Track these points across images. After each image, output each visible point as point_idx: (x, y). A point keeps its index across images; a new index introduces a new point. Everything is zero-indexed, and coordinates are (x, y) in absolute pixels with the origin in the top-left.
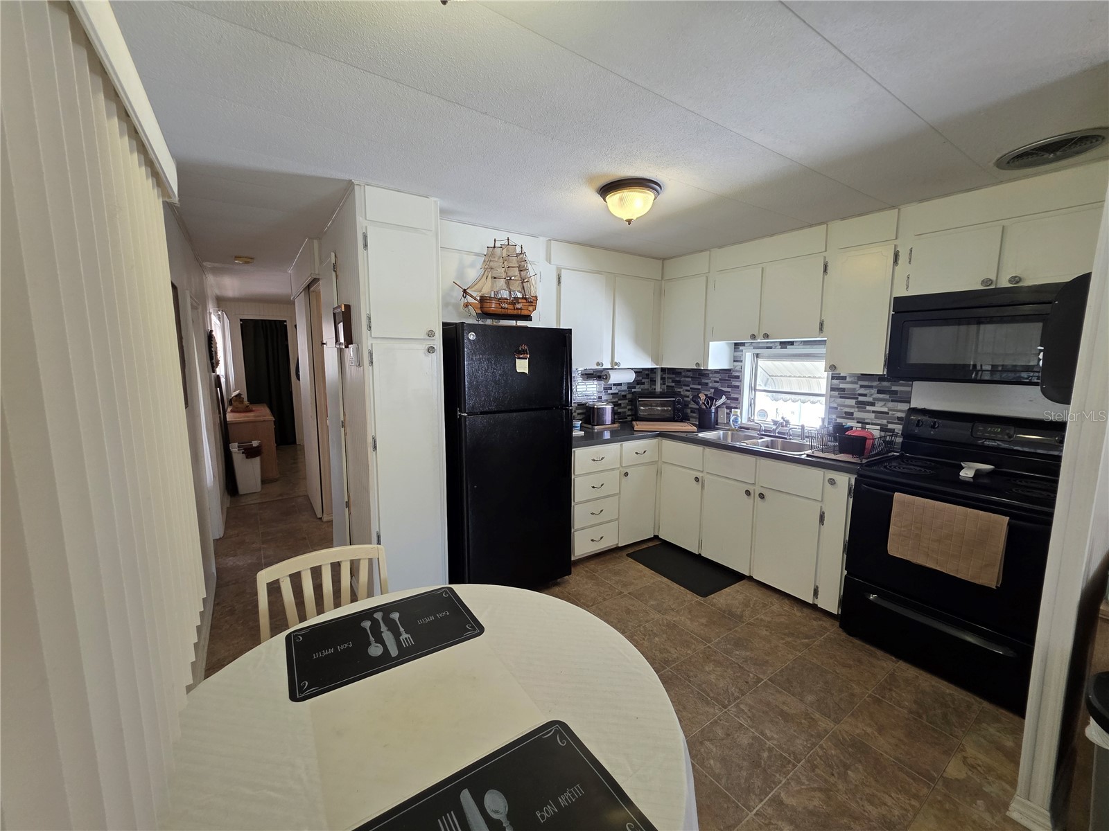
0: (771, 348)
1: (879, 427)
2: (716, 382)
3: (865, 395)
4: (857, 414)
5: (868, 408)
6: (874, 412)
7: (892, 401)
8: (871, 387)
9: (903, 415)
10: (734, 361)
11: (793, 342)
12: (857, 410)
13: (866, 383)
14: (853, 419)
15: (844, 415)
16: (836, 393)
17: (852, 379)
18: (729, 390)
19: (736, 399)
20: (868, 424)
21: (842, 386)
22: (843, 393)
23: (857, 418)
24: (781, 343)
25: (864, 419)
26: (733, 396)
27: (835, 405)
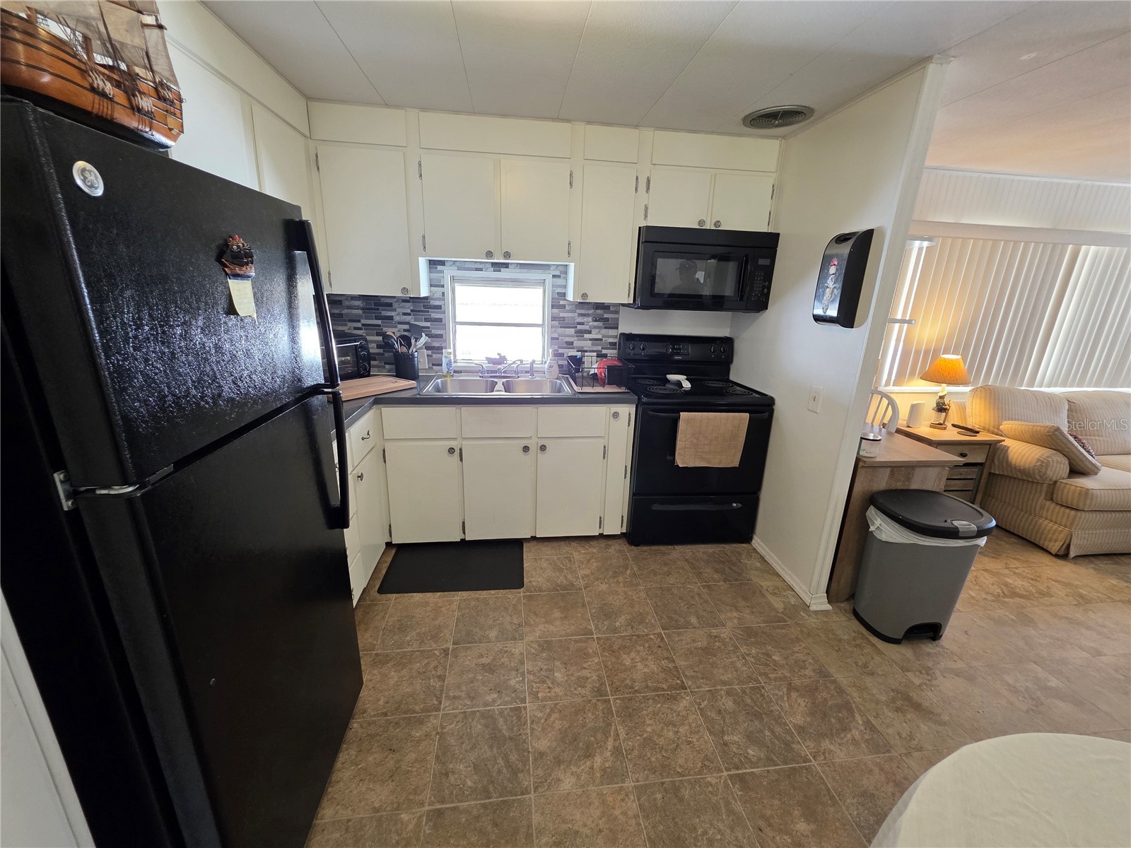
0: (481, 270)
1: (595, 354)
2: (405, 314)
3: (583, 324)
4: (577, 343)
5: (586, 336)
6: (590, 340)
7: (605, 328)
8: (587, 315)
9: (616, 340)
10: (431, 286)
11: (508, 264)
12: (576, 338)
13: (583, 312)
14: (573, 348)
15: (565, 345)
16: (556, 323)
17: (571, 307)
18: (428, 324)
19: (440, 336)
20: (586, 351)
21: (562, 315)
22: (563, 323)
23: (577, 347)
24: (493, 264)
25: (583, 347)
26: (434, 332)
27: (556, 335)
